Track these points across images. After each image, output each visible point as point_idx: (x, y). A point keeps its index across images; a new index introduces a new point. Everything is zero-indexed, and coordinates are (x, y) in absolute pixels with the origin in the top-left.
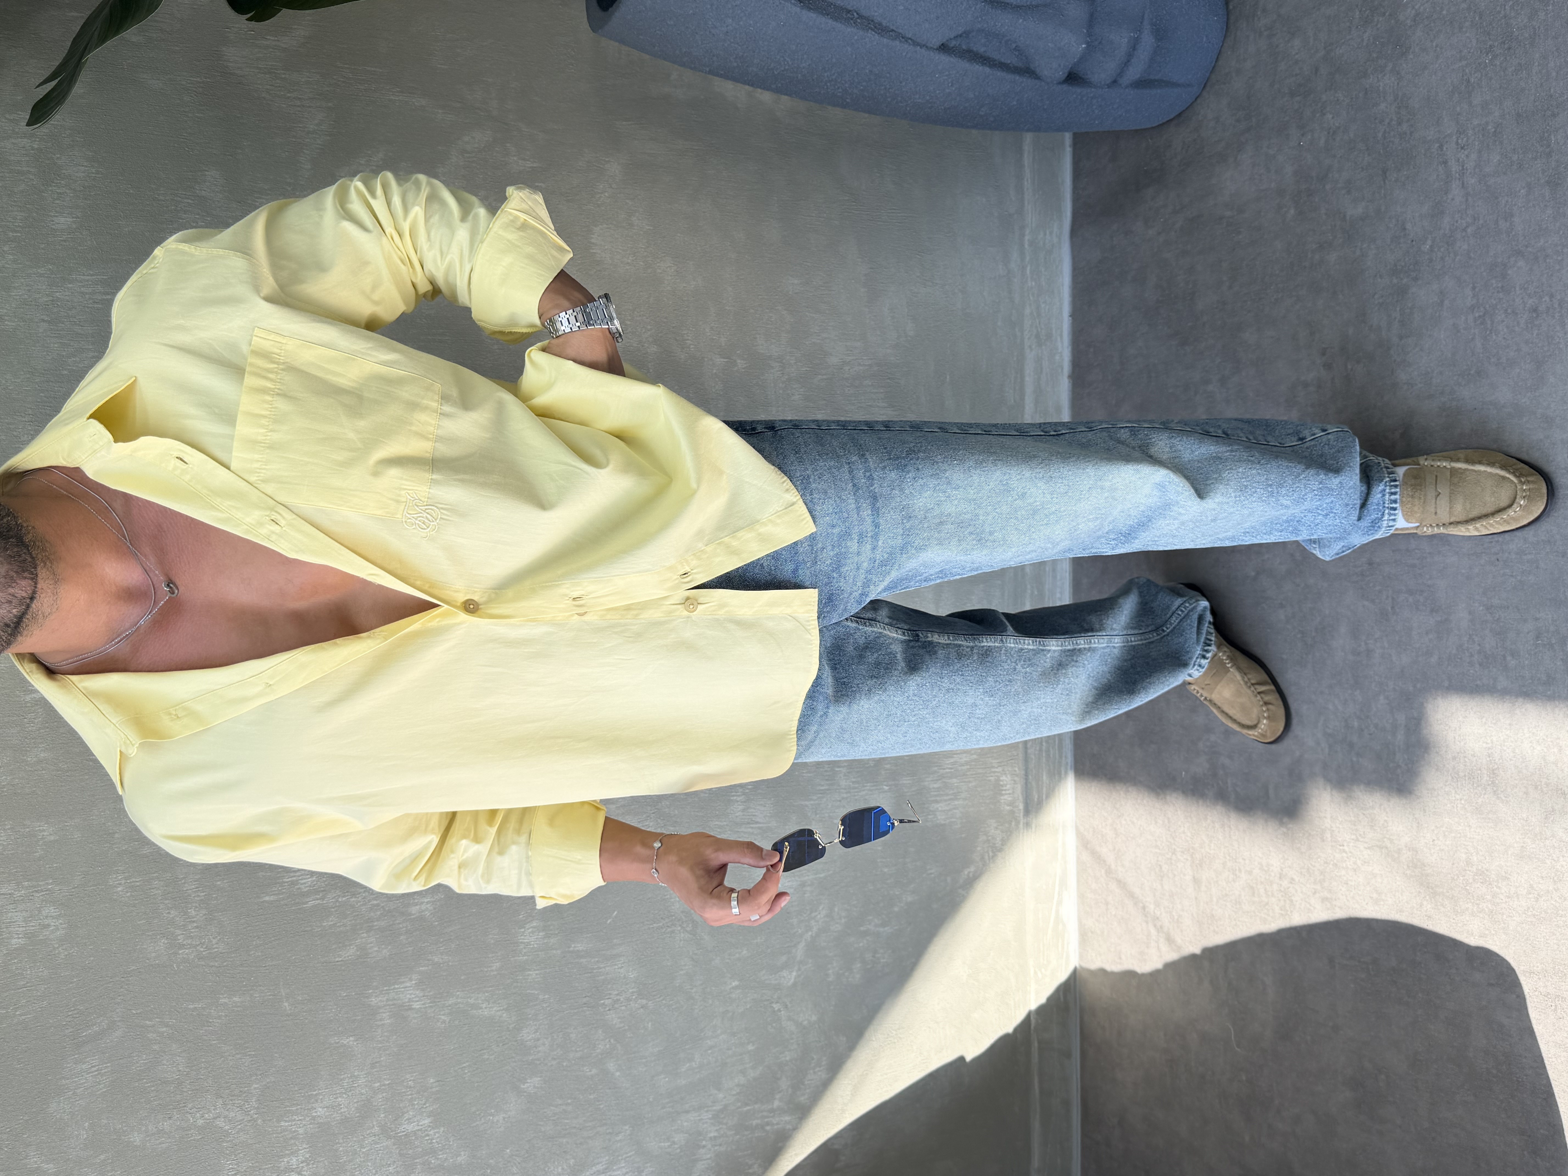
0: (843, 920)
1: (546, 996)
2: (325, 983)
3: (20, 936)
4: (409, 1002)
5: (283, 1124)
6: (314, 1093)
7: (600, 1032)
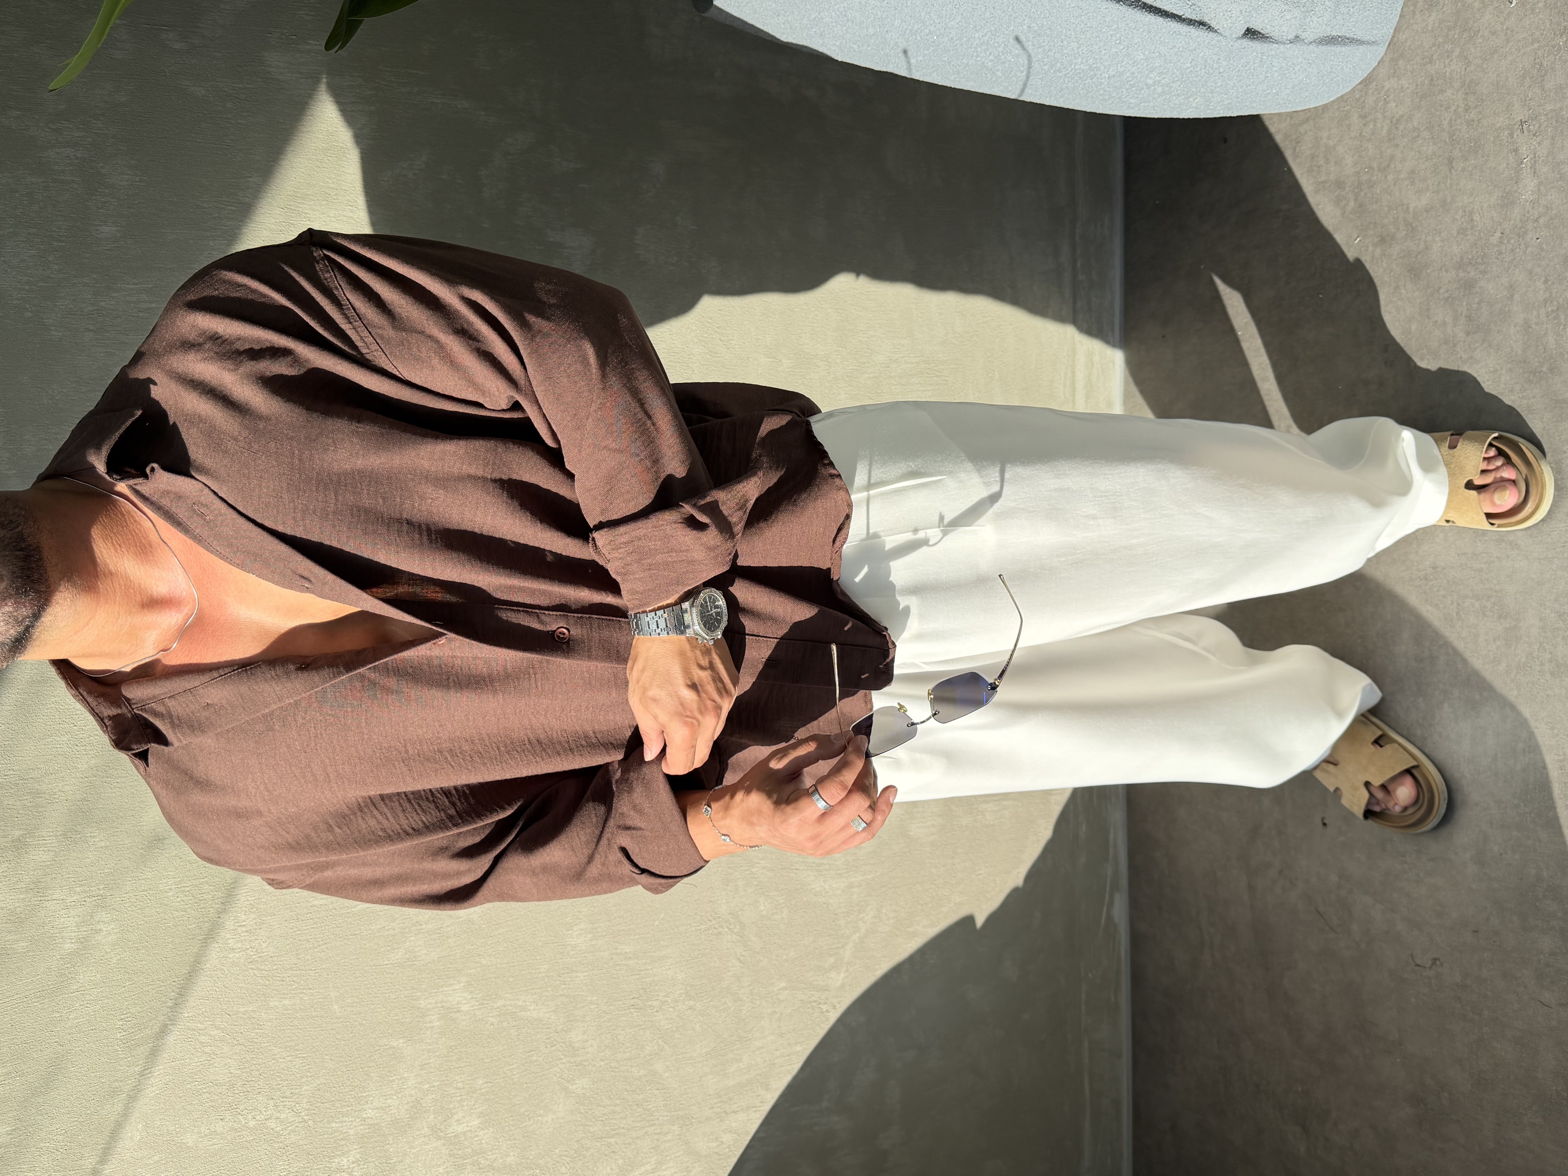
1: (595, 998)
2: (374, 986)
3: (73, 941)
4: (458, 1004)
6: (365, 1095)
7: (648, 1032)
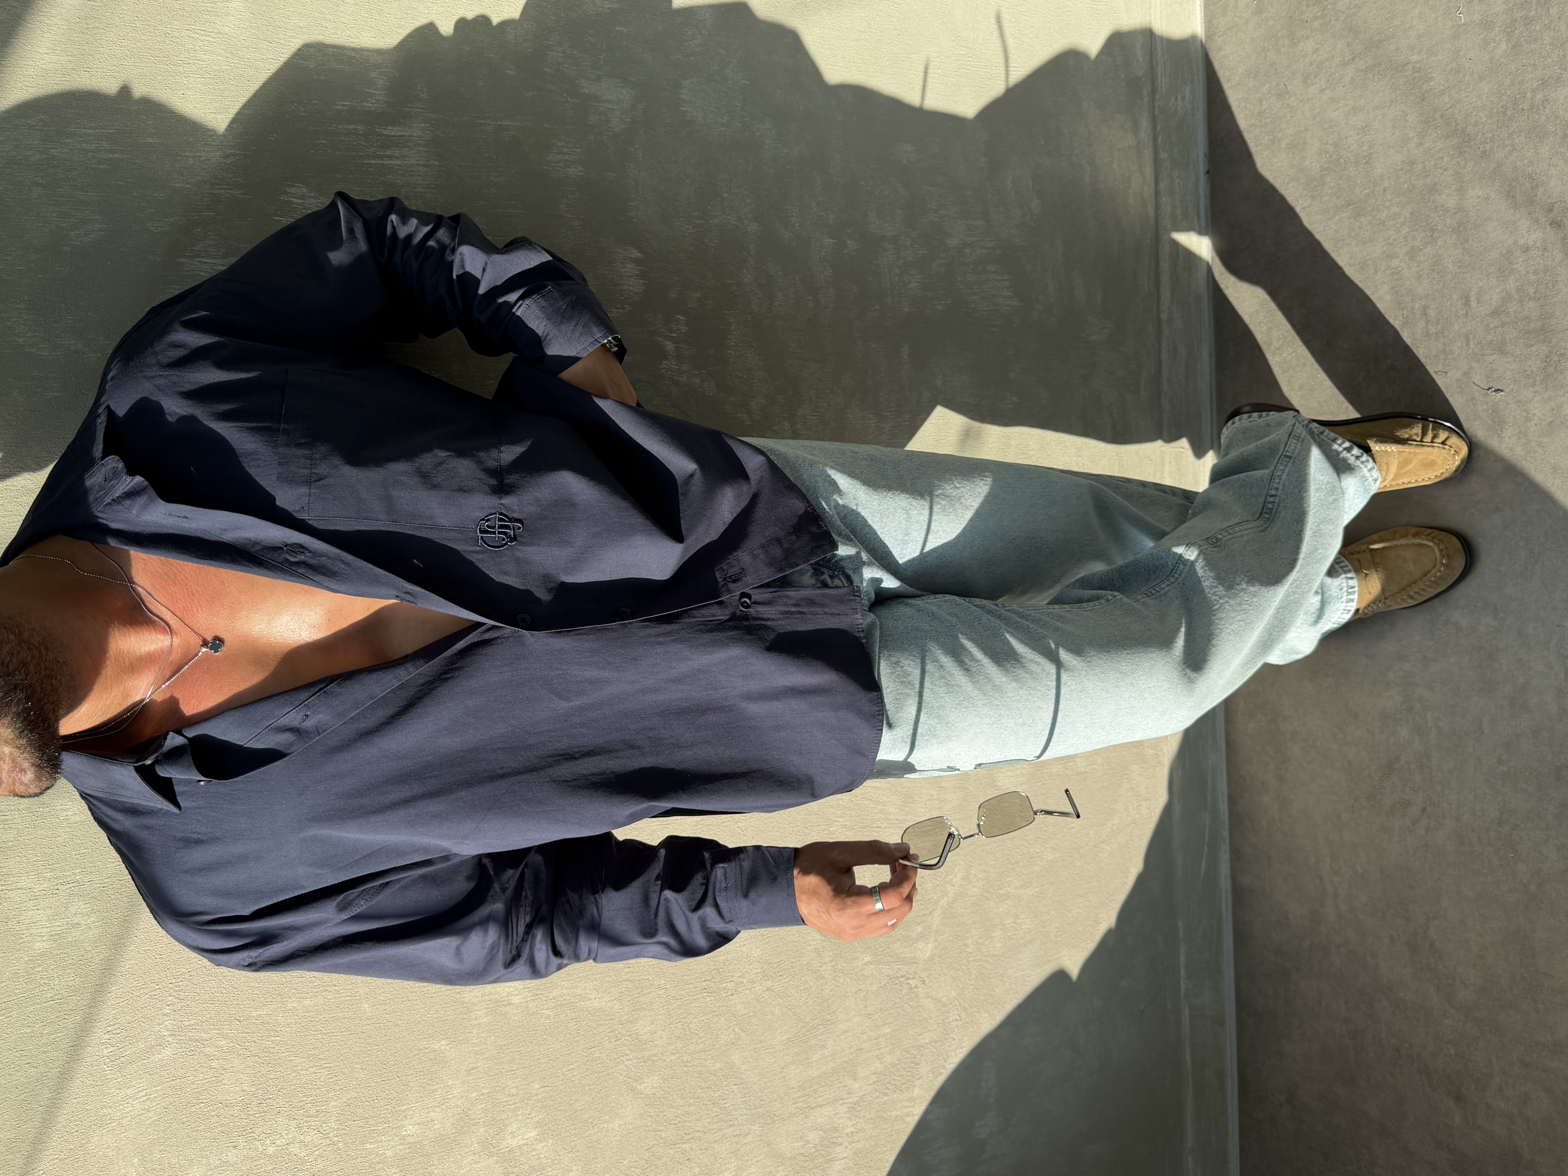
3: (44, 938)
5: (368, 1146)
6: (403, 1108)
7: (723, 1019)
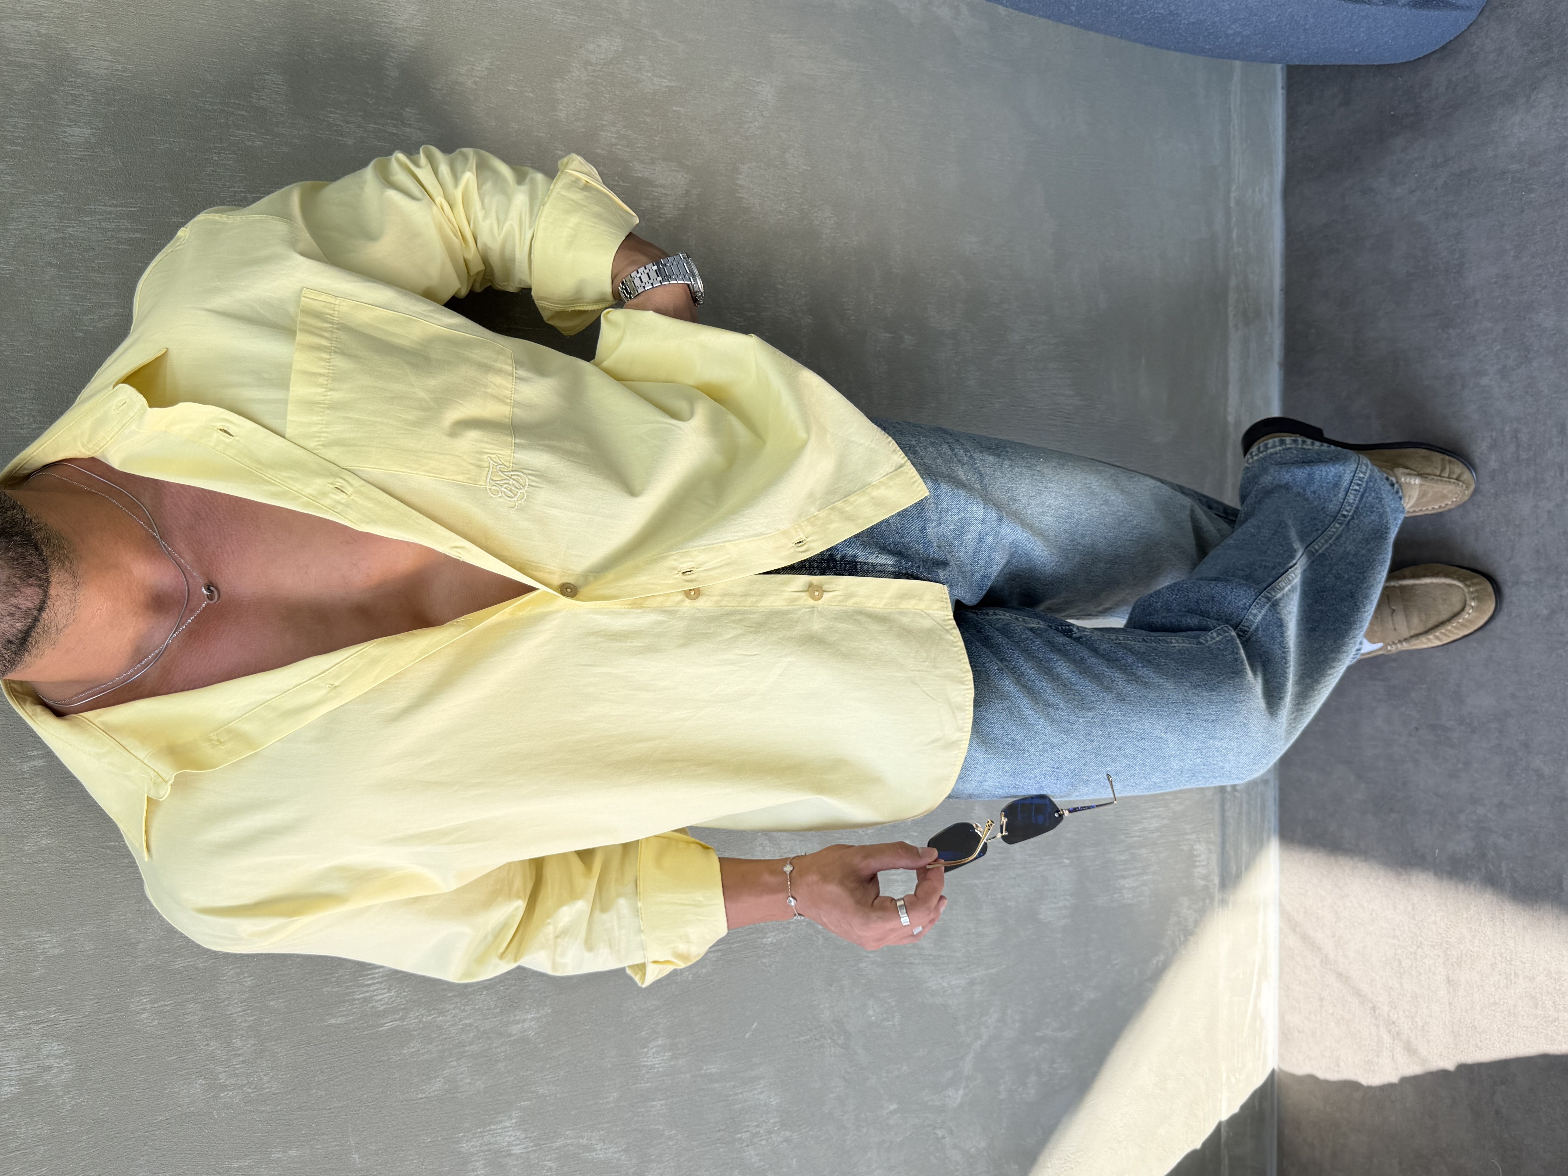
0: (1017, 1025)
1: (673, 1132)
2: (404, 1127)
4: (508, 1146)
